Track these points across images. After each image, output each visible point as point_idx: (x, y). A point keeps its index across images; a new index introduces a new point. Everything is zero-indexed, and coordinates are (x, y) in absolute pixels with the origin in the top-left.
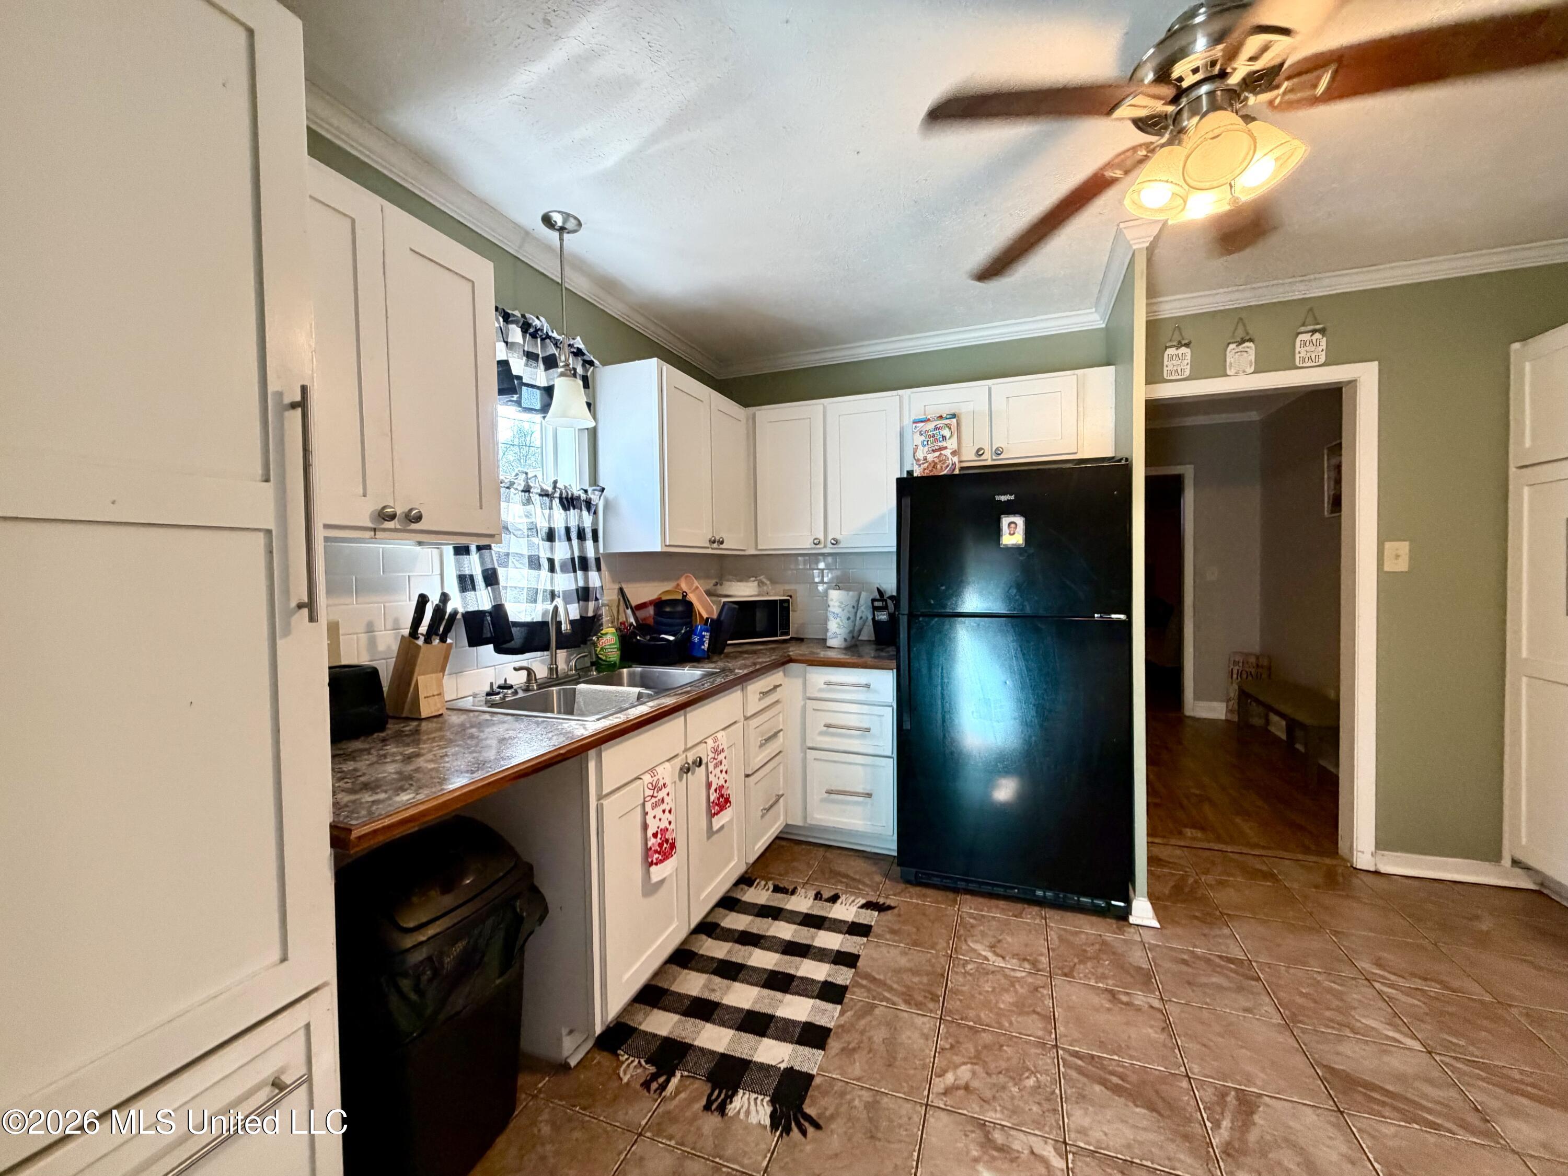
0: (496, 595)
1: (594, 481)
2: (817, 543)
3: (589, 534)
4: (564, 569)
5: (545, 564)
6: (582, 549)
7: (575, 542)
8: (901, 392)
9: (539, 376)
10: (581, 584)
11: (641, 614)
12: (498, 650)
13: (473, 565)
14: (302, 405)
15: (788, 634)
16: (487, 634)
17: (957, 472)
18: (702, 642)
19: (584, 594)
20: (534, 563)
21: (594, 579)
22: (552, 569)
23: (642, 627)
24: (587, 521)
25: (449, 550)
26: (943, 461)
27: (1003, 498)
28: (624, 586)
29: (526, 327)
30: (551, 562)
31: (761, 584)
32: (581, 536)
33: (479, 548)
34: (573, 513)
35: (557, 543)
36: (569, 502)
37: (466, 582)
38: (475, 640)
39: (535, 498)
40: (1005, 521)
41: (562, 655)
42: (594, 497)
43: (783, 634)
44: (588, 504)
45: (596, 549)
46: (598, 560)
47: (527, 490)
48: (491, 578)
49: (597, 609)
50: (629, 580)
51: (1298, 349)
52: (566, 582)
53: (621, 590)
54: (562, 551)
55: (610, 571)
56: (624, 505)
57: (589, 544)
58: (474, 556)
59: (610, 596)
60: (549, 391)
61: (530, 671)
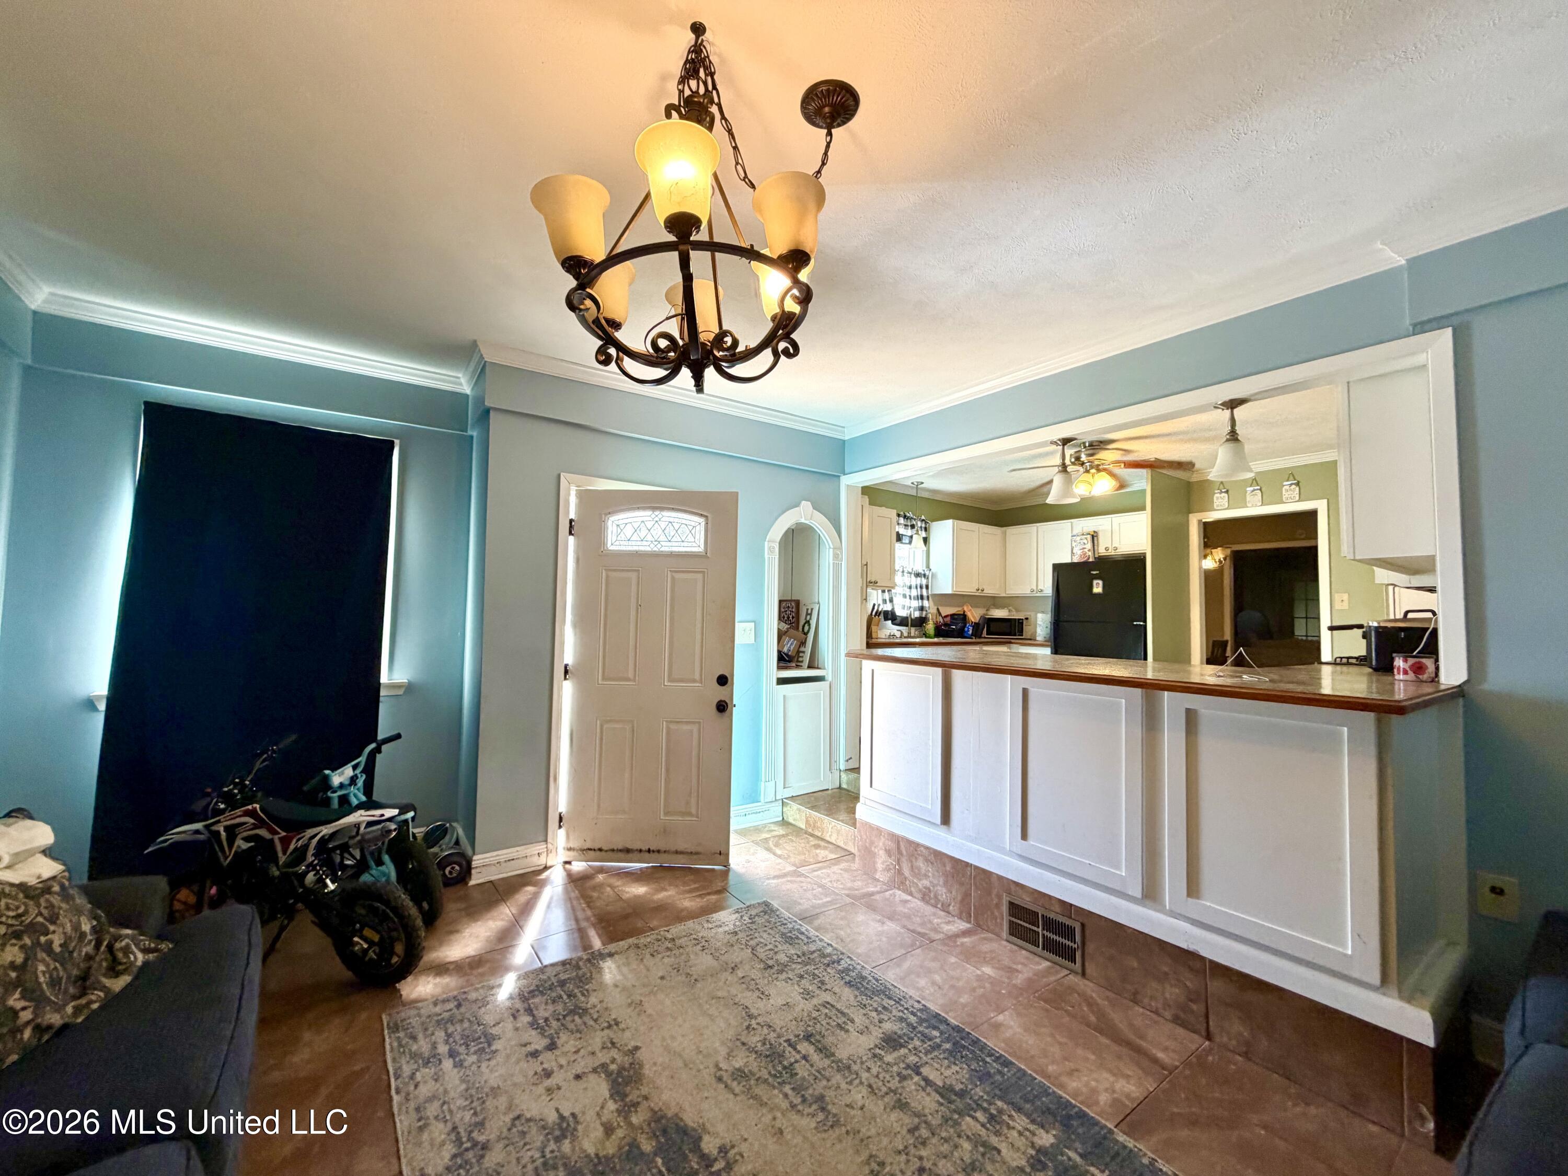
0: (893, 605)
1: (928, 566)
2: (1032, 591)
3: (924, 587)
4: (914, 599)
5: (908, 597)
6: (921, 592)
7: (919, 589)
8: (1072, 520)
9: (909, 532)
10: (920, 604)
11: (946, 620)
12: (893, 624)
13: (887, 596)
14: (866, 565)
15: (1022, 635)
16: (889, 617)
17: (1091, 560)
18: (968, 631)
19: (922, 609)
20: (905, 596)
21: (926, 603)
22: (910, 598)
23: (946, 624)
24: (924, 582)
25: (880, 591)
26: (1085, 554)
27: (1094, 573)
28: (940, 608)
29: (905, 517)
30: (910, 596)
31: (1010, 611)
32: (921, 587)
33: (888, 591)
34: (919, 579)
35: (912, 590)
36: (918, 575)
37: (885, 601)
38: (886, 619)
39: (905, 574)
40: (1095, 582)
41: (913, 630)
42: (927, 573)
43: (1019, 635)
44: (925, 575)
45: (928, 592)
46: (928, 597)
47: (903, 572)
48: (891, 601)
49: (926, 615)
50: (941, 606)
51: (1284, 493)
52: (916, 604)
53: (938, 609)
54: (914, 593)
55: (933, 601)
56: (939, 576)
57: (924, 590)
58: (887, 593)
59: (933, 610)
60: (911, 537)
61: (902, 633)
